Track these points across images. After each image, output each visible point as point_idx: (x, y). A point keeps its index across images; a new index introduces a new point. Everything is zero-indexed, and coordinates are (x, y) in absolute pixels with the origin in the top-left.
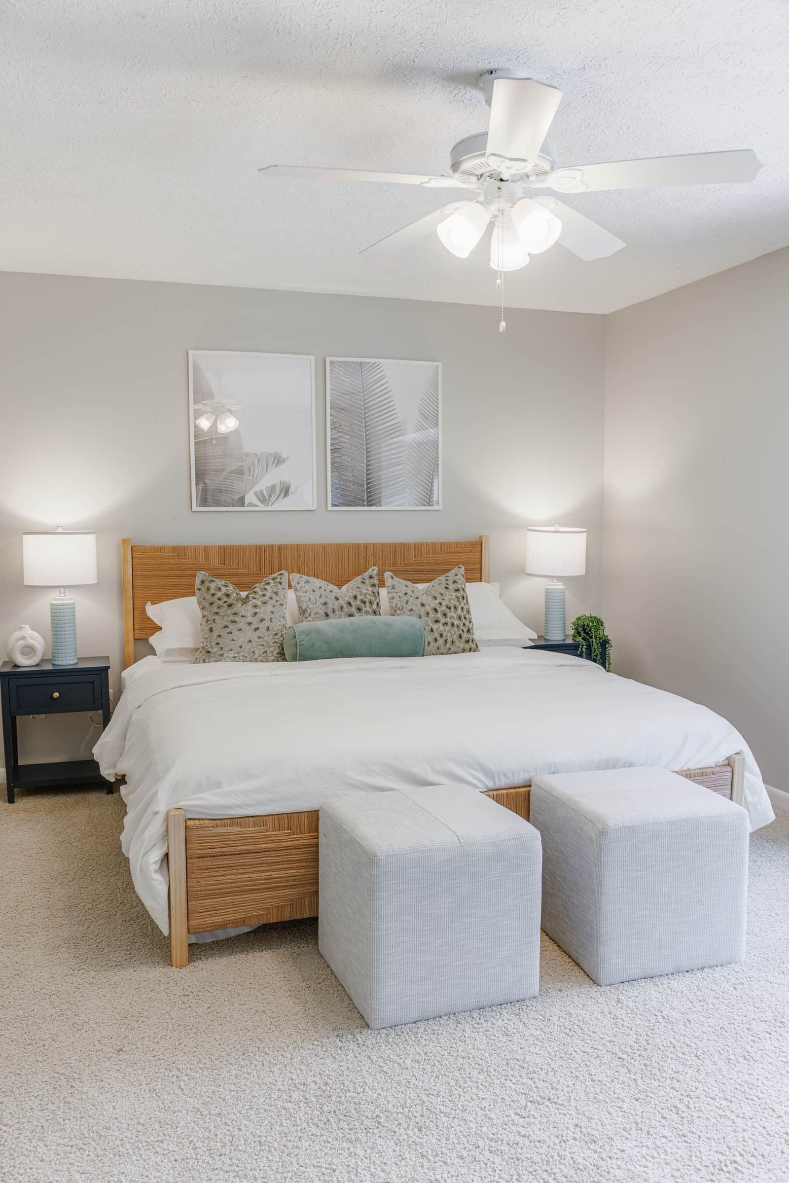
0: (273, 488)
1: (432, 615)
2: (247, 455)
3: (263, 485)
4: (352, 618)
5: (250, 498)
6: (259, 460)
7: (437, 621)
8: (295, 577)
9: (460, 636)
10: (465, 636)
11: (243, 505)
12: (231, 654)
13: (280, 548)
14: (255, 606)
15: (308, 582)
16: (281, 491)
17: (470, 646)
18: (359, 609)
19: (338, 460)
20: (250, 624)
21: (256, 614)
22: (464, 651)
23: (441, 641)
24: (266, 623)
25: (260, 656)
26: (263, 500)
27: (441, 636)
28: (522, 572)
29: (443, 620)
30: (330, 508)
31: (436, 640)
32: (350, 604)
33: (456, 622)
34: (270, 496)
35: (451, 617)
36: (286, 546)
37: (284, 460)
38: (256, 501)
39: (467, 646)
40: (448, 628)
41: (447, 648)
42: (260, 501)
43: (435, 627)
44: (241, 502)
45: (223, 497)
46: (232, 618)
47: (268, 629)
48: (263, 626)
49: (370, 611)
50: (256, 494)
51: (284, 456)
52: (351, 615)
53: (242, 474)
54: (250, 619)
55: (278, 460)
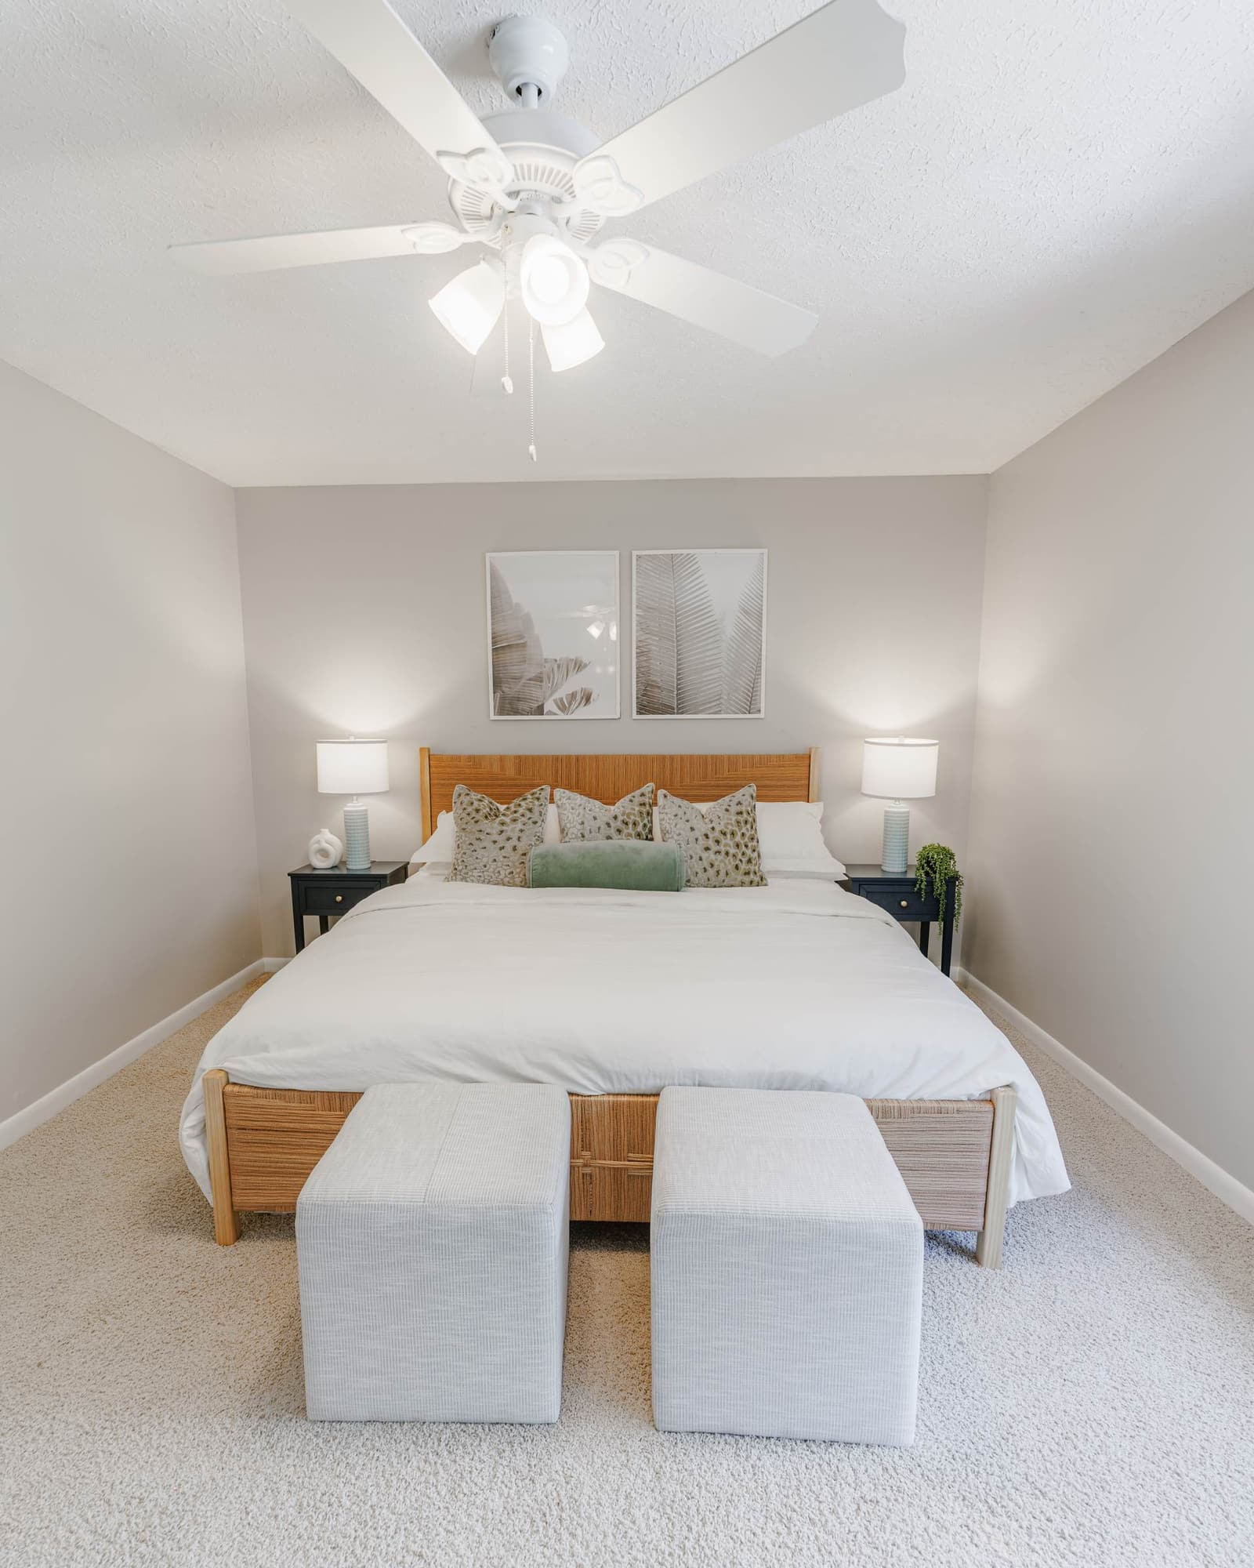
0: (573, 696)
1: (702, 841)
2: (546, 661)
3: (562, 693)
4: (610, 841)
5: (550, 706)
6: (559, 667)
7: (707, 849)
8: (559, 793)
9: (737, 867)
10: (743, 867)
11: (543, 714)
12: (476, 873)
13: (577, 758)
14: (503, 824)
15: (569, 798)
16: (582, 698)
17: (754, 878)
18: (619, 831)
19: (645, 664)
20: (495, 842)
21: (502, 832)
22: (742, 884)
23: (711, 872)
24: (514, 842)
25: (506, 876)
26: (563, 708)
27: (712, 865)
28: (855, 790)
29: (715, 848)
30: (635, 716)
31: (705, 870)
32: (608, 825)
33: (732, 851)
34: (570, 704)
35: (726, 845)
36: (584, 757)
37: (586, 666)
38: (555, 709)
39: (747, 879)
40: (720, 857)
41: (718, 881)
42: (559, 708)
43: (705, 855)
44: (540, 710)
45: (521, 706)
46: (478, 835)
47: (515, 848)
48: (509, 845)
49: (633, 833)
50: (555, 701)
51: (585, 660)
52: (609, 838)
53: (541, 681)
54: (495, 837)
55: (579, 666)
